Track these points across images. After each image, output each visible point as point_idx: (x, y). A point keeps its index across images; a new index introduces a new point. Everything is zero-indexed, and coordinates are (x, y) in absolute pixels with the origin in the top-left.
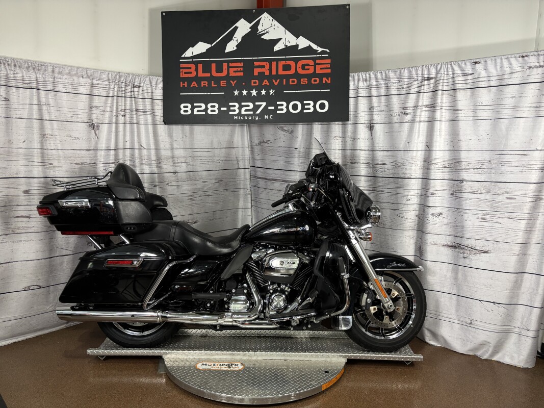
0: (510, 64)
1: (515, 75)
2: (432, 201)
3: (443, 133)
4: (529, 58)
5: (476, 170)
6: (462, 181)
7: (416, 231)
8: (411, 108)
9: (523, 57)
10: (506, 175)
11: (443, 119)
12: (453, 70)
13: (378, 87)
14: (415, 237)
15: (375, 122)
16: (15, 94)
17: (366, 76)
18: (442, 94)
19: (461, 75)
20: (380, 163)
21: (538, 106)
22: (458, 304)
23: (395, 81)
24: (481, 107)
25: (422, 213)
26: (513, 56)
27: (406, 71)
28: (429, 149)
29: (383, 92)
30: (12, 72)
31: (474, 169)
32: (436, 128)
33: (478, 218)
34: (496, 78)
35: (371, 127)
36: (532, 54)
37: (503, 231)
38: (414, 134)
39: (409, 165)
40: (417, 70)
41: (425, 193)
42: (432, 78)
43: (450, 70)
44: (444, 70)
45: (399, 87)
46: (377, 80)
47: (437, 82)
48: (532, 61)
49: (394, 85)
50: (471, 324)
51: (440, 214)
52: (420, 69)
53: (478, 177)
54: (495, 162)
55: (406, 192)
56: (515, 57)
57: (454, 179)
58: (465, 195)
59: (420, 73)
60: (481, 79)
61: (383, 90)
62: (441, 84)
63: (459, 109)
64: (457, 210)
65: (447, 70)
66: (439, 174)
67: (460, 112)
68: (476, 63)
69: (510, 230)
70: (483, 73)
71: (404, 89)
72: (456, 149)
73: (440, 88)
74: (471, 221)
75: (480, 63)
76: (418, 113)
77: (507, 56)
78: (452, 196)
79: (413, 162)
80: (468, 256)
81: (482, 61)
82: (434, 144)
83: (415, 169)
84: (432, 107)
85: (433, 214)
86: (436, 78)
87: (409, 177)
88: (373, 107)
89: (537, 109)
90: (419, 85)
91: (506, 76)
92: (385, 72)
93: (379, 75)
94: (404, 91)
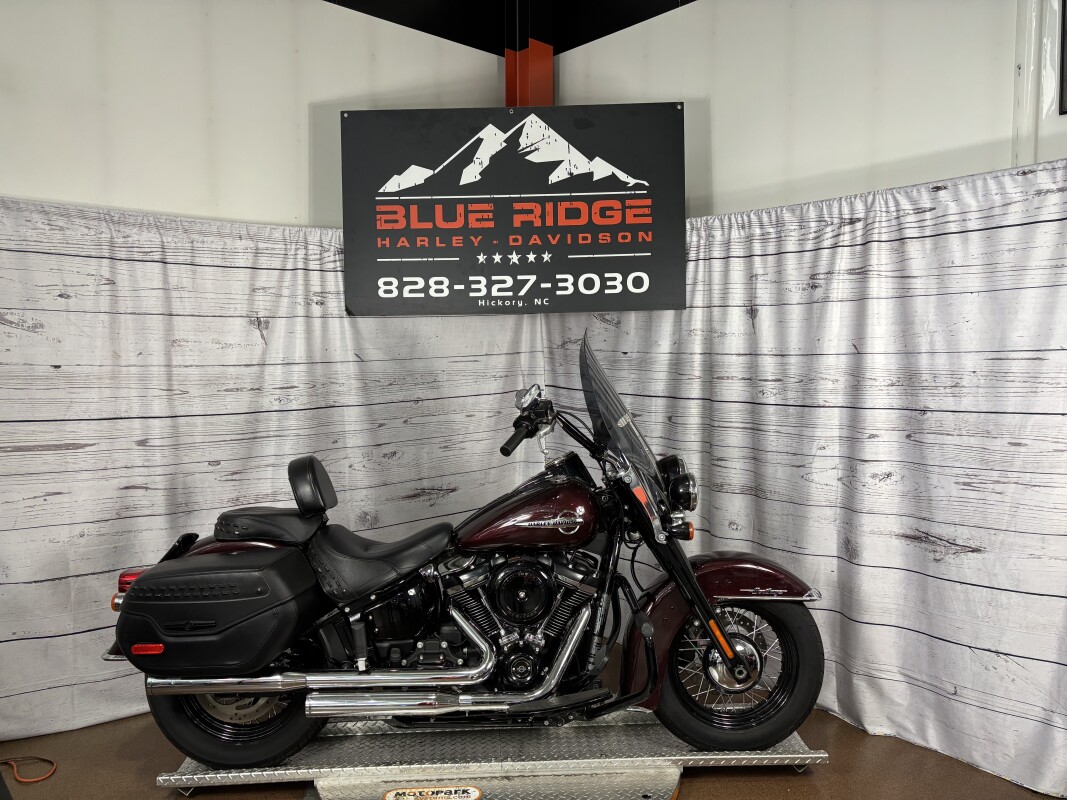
0: (1001, 186)
1: (1013, 208)
2: (869, 450)
3: (883, 321)
4: (1036, 176)
5: (948, 391)
6: (924, 411)
7: (838, 510)
8: (822, 276)
9: (1024, 173)
10: (1005, 399)
11: (883, 295)
12: (897, 203)
13: (764, 238)
14: (837, 522)
15: (758, 303)
16: (124, 272)
17: (743, 220)
18: (879, 249)
19: (912, 212)
20: (770, 378)
21: (1060, 265)
22: (932, 655)
23: (793, 227)
24: (952, 271)
25: (848, 473)
26: (1006, 173)
27: (811, 208)
28: (858, 351)
29: (771, 249)
30: (120, 235)
31: (945, 387)
32: (870, 312)
33: (957, 483)
34: (977, 215)
35: (752, 312)
36: (1041, 168)
37: (1008, 509)
38: (828, 324)
39: (822, 382)
40: (830, 207)
41: (854, 435)
42: (859, 220)
43: (891, 203)
44: (880, 204)
45: (802, 238)
46: (762, 226)
47: (869, 228)
48: (1043, 180)
49: (792, 234)
50: (955, 693)
51: (889, 475)
52: (836, 205)
53: (950, 403)
54: (984, 373)
55: (818, 432)
56: (1011, 175)
57: (910, 406)
58: (930, 438)
59: (836, 211)
60: (951, 218)
61: (774, 244)
62: (876, 231)
63: (915, 273)
64: (917, 466)
65: (886, 203)
66: (881, 397)
67: (913, 280)
68: (938, 189)
69: (1021, 507)
70: (953, 208)
71: (810, 242)
72: (911, 349)
73: (876, 237)
74: (945, 488)
75: (945, 188)
76: (835, 285)
77: (994, 175)
78: (909, 441)
79: (828, 377)
80: (942, 557)
81: (949, 185)
82: (869, 342)
83: (832, 388)
84: (861, 272)
85: (874, 476)
86: (866, 219)
87: (822, 404)
88: (756, 276)
89: (1059, 271)
90: (835, 233)
91: (997, 211)
92: (776, 211)
93: (765, 218)
94: (810, 245)
